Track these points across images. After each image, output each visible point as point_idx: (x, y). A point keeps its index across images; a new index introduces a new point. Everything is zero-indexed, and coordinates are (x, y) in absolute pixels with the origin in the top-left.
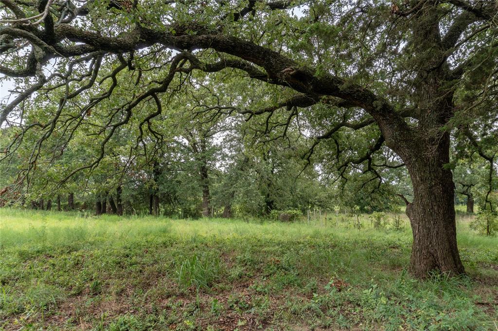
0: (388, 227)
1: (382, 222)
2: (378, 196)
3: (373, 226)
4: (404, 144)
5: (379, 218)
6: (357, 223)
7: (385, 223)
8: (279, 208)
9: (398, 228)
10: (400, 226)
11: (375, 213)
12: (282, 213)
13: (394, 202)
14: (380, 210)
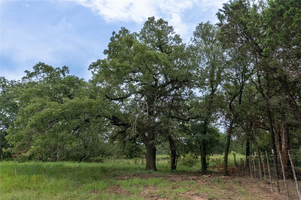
0: (139, 163)
1: (137, 161)
2: (136, 151)
3: (134, 163)
4: (145, 140)
5: (136, 160)
6: (128, 162)
7: (138, 162)
8: (92, 156)
9: (143, 164)
10: (144, 163)
11: (135, 158)
12: (95, 159)
13: (142, 154)
14: (137, 157)
